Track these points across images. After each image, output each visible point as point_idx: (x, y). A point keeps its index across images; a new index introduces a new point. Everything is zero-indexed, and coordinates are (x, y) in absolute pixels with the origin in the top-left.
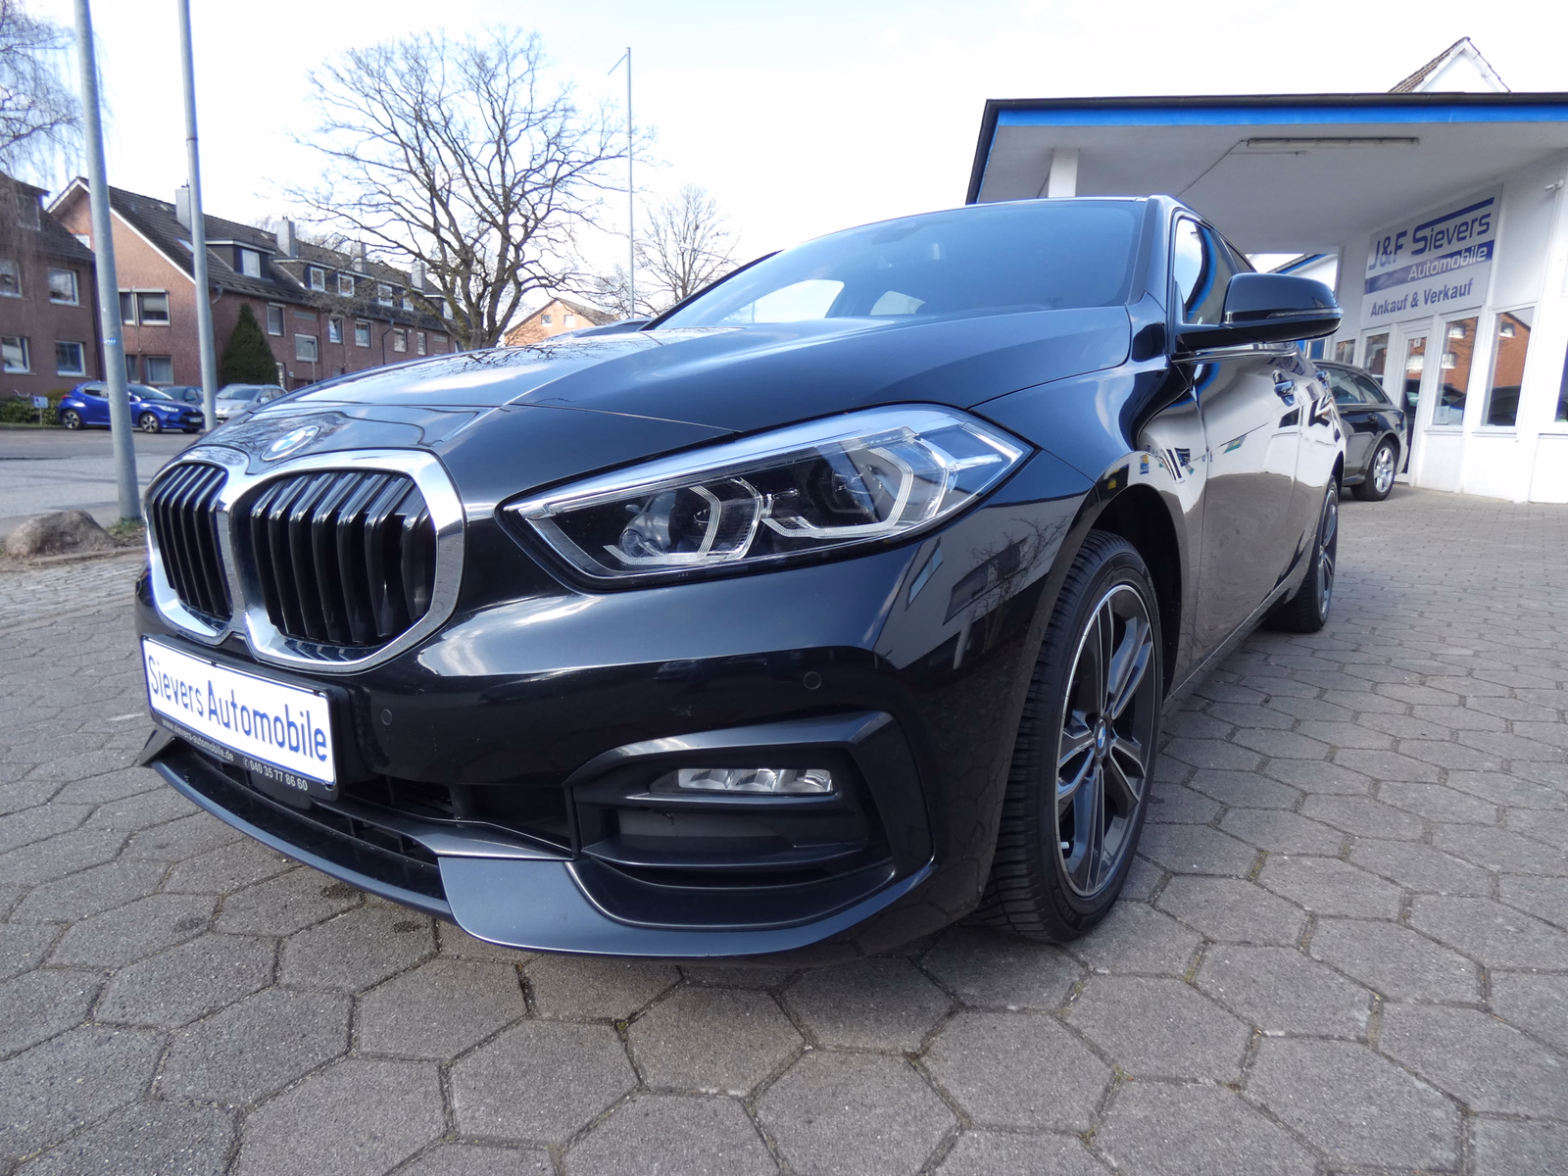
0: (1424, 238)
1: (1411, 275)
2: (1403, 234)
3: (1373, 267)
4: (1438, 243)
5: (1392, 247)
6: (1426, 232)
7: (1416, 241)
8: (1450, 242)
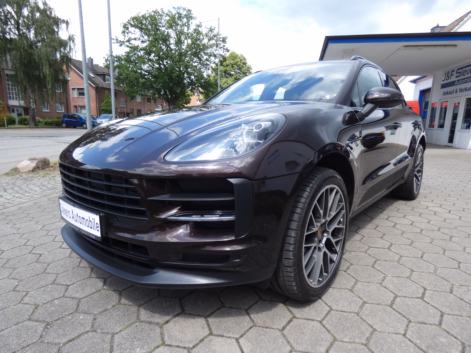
1: (455, 84)
2: (454, 71)
3: (444, 81)
4: (464, 74)
5: (450, 75)
6: (460, 71)
7: (457, 73)
8: (468, 74)
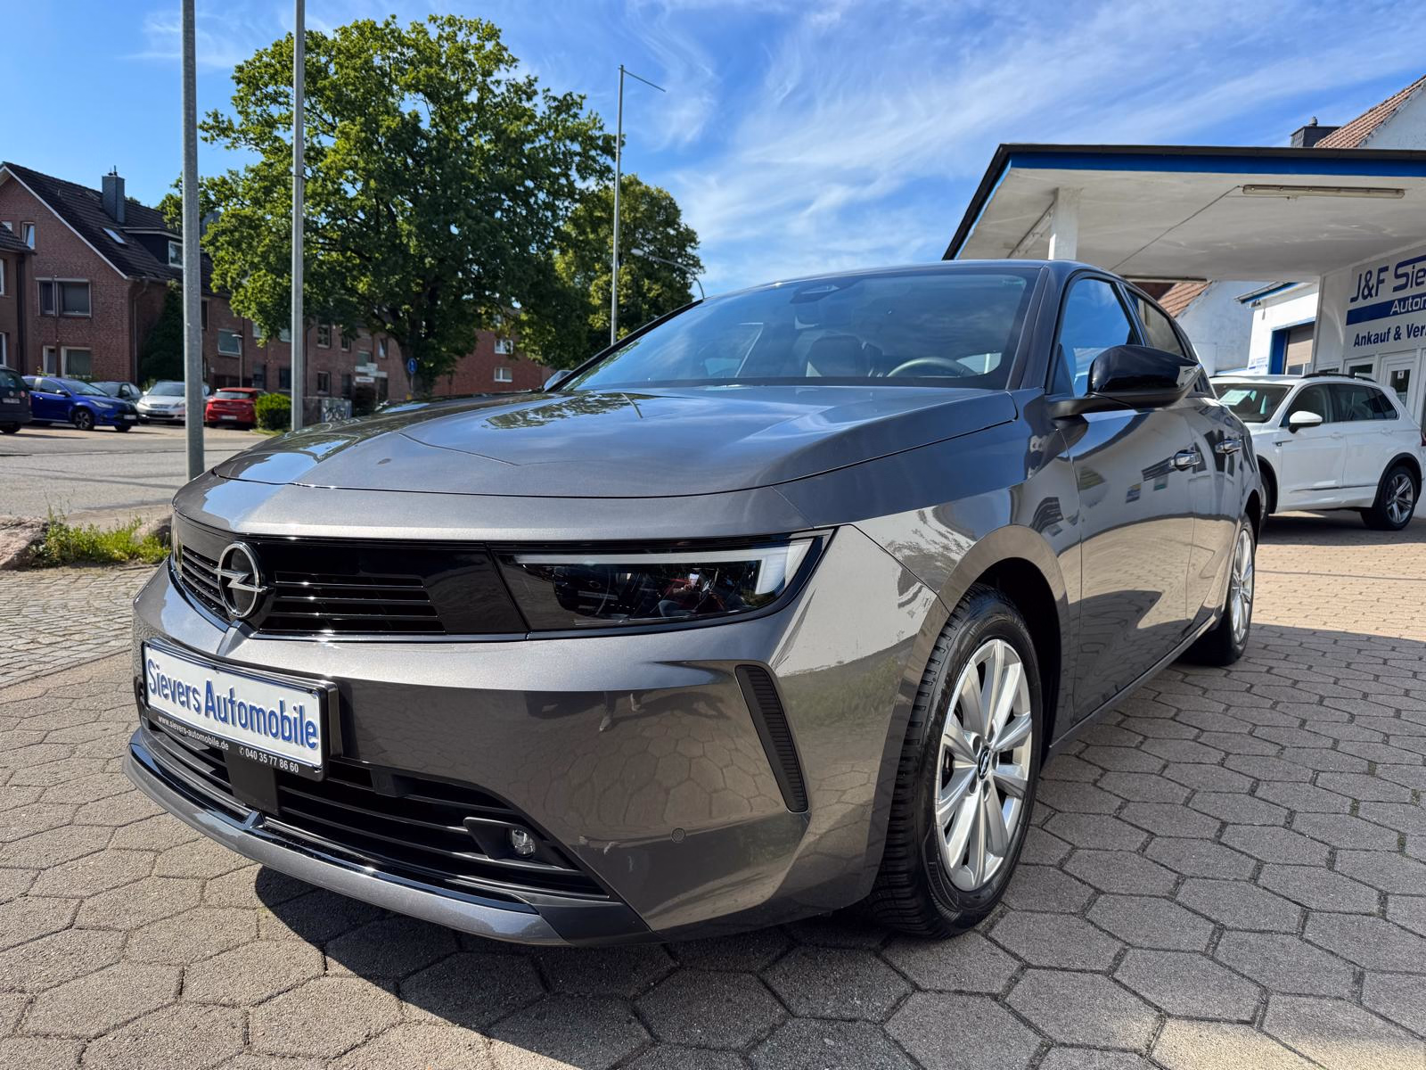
0: (1406, 275)
1: (1393, 310)
2: (1386, 269)
3: (1353, 300)
4: (1419, 281)
5: (1373, 281)
6: (1408, 269)
7: (1397, 276)
